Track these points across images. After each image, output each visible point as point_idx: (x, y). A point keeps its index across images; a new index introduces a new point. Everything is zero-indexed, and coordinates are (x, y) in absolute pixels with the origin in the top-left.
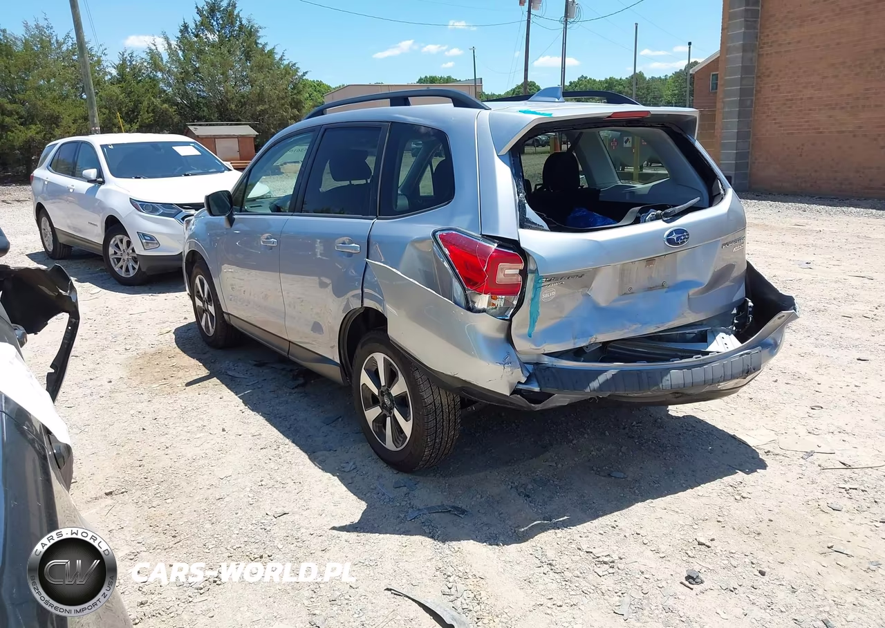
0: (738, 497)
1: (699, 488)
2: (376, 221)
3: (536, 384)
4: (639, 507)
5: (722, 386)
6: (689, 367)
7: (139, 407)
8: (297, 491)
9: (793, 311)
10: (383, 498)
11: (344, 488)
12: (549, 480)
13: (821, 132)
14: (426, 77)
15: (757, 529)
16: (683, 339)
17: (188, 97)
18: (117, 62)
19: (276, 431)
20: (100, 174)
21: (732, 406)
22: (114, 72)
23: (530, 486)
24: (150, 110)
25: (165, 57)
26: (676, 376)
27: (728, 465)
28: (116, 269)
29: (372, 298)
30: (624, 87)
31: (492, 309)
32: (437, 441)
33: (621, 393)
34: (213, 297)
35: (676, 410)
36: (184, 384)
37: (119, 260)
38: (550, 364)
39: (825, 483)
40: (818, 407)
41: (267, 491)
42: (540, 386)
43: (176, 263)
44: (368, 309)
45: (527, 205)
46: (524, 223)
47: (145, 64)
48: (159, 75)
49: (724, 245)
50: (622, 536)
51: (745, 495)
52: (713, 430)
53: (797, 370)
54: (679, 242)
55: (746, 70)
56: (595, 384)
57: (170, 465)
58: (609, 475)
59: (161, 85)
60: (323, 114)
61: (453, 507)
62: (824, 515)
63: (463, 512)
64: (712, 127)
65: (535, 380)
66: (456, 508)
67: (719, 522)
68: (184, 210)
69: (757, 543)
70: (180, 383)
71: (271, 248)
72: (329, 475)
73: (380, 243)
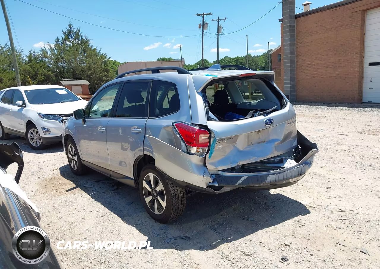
0: (300, 225)
1: (284, 223)
2: (148, 119)
3: (217, 183)
4: (260, 232)
5: (291, 180)
6: (277, 173)
7: (46, 202)
8: (117, 234)
9: (316, 149)
10: (154, 234)
11: (138, 232)
12: (224, 223)
13: (323, 77)
14: (161, 58)
15: (309, 238)
16: (274, 162)
17: (59, 69)
18: (28, 55)
19: (107, 209)
20: (24, 103)
21: (295, 189)
22: (27, 59)
23: (216, 226)
24: (42, 75)
25: (49, 52)
26: (271, 177)
27: (295, 213)
28: (32, 143)
29: (147, 150)
30: (243, 60)
31: (198, 153)
32: (177, 209)
33: (251, 185)
34: (77, 154)
35: (273, 192)
36: (65, 191)
37: (33, 139)
38: (222, 175)
39: (334, 218)
40: (329, 187)
41: (105, 234)
42: (218, 183)
43: (60, 140)
44: (145, 155)
45: (209, 111)
46: (209, 118)
47: (40, 56)
48: (47, 60)
49: (288, 124)
50: (255, 243)
51: (302, 224)
52: (288, 199)
53: (320, 173)
54: (270, 124)
55: (292, 53)
56: (240, 182)
57: (62, 226)
58: (248, 219)
59: (47, 64)
60: (123, 77)
61: (185, 237)
62: (334, 230)
63: (189, 238)
64: (280, 76)
65: (216, 181)
66: (186, 237)
67: (293, 236)
68: (61, 117)
69: (308, 243)
70: (64, 191)
71: (103, 132)
72: (131, 226)
73: (150, 128)
